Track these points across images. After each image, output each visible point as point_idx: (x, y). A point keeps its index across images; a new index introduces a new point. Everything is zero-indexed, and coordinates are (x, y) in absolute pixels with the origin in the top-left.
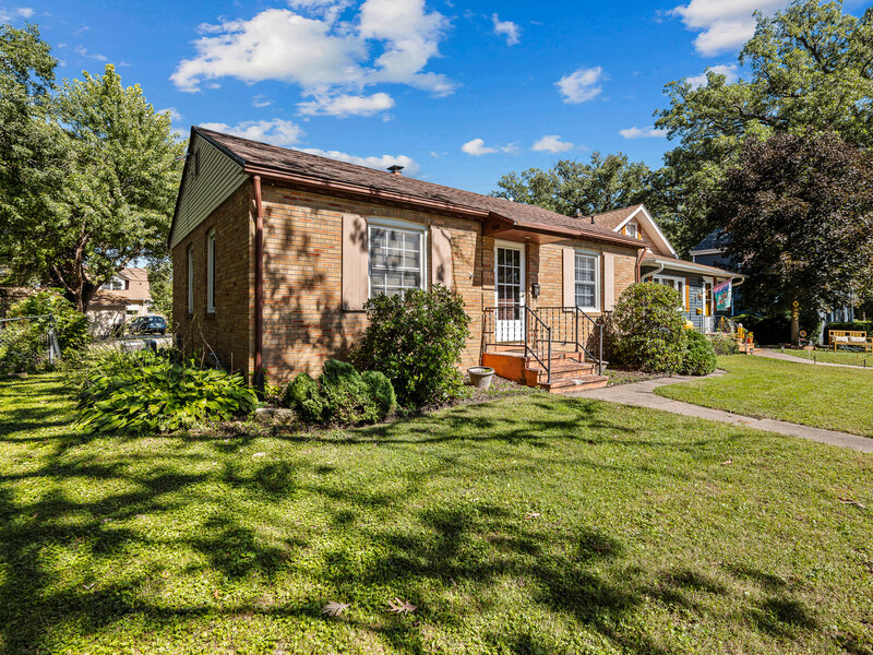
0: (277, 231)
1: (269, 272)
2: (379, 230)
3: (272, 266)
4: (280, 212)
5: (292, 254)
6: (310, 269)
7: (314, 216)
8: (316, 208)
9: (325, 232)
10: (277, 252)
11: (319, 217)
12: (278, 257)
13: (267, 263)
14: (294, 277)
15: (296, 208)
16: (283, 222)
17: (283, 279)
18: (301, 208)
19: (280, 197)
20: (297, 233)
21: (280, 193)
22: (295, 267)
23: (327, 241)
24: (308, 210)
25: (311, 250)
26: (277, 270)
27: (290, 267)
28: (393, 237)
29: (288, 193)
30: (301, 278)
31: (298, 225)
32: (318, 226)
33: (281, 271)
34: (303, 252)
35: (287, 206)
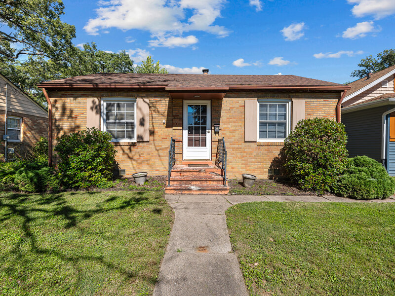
0: (59, 109)
1: (55, 126)
2: (110, 103)
3: (57, 124)
4: (60, 101)
5: (66, 118)
6: (73, 124)
7: (74, 101)
8: (75, 97)
9: (79, 107)
10: (59, 118)
11: (77, 101)
12: (60, 120)
13: (55, 122)
14: (66, 128)
15: (67, 99)
16: (61, 105)
17: (62, 129)
18: (69, 99)
19: (60, 95)
20: (67, 109)
21: (60, 93)
22: (67, 124)
23: (80, 111)
24: (72, 99)
25: (73, 116)
26: (59, 125)
27: (64, 123)
28: (119, 106)
29: (63, 93)
30: (70, 128)
31: (68, 105)
32: (76, 105)
33: (61, 126)
34: (70, 117)
35: (63, 98)
